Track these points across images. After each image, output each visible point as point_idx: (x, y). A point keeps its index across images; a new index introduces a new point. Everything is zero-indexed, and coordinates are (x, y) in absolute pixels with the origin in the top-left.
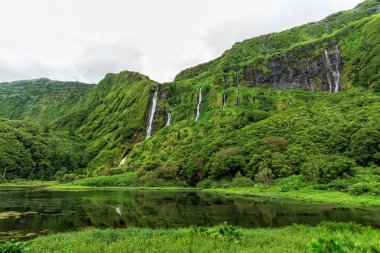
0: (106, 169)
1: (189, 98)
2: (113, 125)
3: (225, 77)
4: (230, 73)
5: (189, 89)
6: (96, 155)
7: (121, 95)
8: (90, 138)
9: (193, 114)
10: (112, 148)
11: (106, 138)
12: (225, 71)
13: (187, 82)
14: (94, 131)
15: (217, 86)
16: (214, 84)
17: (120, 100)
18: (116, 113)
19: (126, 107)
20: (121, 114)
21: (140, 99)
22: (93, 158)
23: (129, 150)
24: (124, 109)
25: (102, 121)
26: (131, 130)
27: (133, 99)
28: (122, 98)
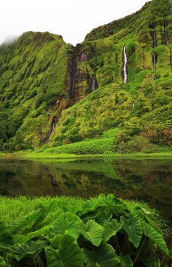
0: (36, 137)
1: (113, 59)
2: (31, 91)
3: (151, 33)
4: (158, 28)
5: (111, 49)
6: (20, 124)
7: (29, 59)
8: (7, 106)
9: (120, 76)
10: (37, 116)
11: (26, 105)
12: (151, 26)
13: (108, 41)
14: (9, 98)
15: (143, 45)
16: (140, 41)
17: (31, 64)
18: (30, 79)
19: (40, 71)
20: (36, 80)
21: (56, 62)
22: (18, 127)
23: (54, 117)
24: (38, 73)
25: (16, 87)
26: (54, 95)
27: (47, 62)
28: (34, 62)
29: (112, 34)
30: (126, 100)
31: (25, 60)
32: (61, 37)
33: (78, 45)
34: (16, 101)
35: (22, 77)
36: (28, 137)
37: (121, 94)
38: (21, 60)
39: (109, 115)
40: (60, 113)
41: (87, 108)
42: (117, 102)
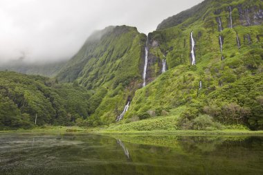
0: (112, 114)
1: (181, 45)
2: (110, 75)
3: (217, 19)
4: (223, 14)
6: (99, 103)
7: (110, 48)
8: (90, 88)
10: (114, 95)
11: (105, 86)
13: (176, 29)
15: (208, 29)
16: (206, 27)
17: (111, 52)
18: (110, 64)
19: (118, 57)
20: (114, 65)
21: (131, 49)
22: (98, 105)
23: (129, 97)
24: (116, 59)
25: (97, 72)
26: (129, 78)
27: (124, 50)
28: (113, 50)
29: (180, 22)
30: (193, 80)
31: (106, 50)
32: (135, 28)
33: (150, 34)
34: (98, 83)
35: (103, 63)
36: (105, 114)
37: (189, 75)
38: (103, 50)
39: (177, 94)
40: (134, 93)
41: (157, 88)
42: (185, 82)
